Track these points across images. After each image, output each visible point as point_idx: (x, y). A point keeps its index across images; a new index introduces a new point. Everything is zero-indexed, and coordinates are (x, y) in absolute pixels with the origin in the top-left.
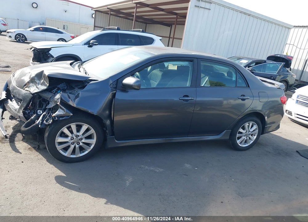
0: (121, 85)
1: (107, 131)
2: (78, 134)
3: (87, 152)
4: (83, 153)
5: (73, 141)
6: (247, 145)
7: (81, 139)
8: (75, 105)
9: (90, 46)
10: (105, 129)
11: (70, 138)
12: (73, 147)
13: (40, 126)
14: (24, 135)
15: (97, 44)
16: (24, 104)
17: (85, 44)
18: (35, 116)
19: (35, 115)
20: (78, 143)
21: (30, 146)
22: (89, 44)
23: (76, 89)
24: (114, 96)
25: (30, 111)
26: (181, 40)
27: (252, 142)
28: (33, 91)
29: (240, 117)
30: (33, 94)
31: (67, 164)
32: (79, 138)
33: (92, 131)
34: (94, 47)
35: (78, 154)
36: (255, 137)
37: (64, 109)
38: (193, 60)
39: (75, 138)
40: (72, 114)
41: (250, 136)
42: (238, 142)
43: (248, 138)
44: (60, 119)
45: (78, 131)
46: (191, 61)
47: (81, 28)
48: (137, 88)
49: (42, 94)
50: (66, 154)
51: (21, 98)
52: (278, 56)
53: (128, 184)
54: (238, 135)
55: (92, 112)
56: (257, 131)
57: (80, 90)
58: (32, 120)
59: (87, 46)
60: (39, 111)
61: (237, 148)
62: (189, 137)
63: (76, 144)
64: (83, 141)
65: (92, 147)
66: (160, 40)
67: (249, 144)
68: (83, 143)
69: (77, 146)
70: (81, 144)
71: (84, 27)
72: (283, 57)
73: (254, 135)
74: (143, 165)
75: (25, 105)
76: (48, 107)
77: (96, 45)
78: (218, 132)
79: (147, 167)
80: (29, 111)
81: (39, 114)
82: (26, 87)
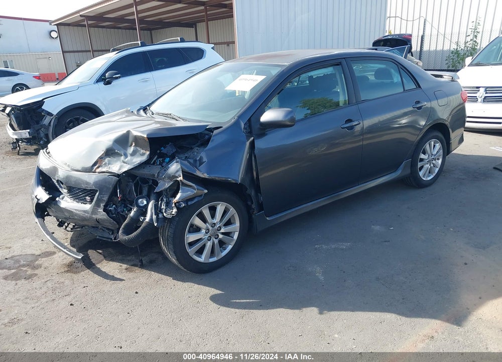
0: (259, 126)
1: (253, 206)
2: (215, 221)
3: (230, 247)
4: (225, 250)
5: (209, 235)
6: (432, 177)
7: (219, 228)
8: (206, 176)
9: (108, 83)
10: (249, 203)
11: (203, 231)
12: (212, 244)
13: (156, 225)
14: (100, 251)
15: (120, 77)
16: (103, 197)
17: (98, 81)
18: (137, 211)
19: (135, 210)
20: (216, 237)
21: (124, 266)
22: (105, 79)
23: (196, 149)
24: (252, 145)
25: (116, 206)
26: (233, 44)
27: (437, 169)
28: (120, 169)
29: (420, 136)
30: (118, 176)
31: (208, 275)
32: (216, 227)
33: (232, 211)
34: (114, 83)
35: (218, 255)
36: (440, 162)
37: (191, 186)
38: (340, 63)
39: (210, 228)
40: (206, 191)
41: (434, 162)
42: (421, 174)
43: (432, 165)
44: (189, 203)
45: (213, 216)
46: (338, 65)
47: (38, 60)
48: (289, 123)
49: (138, 172)
50: (202, 259)
51: (94, 188)
52: (389, 37)
53: (322, 278)
54: (420, 164)
55: (234, 180)
56: (441, 151)
57: (202, 149)
58: (132, 219)
59: (101, 84)
60: (140, 200)
61: (421, 185)
62: (361, 184)
63: (214, 239)
64: (223, 230)
65: (236, 236)
66: (213, 48)
67: (434, 175)
68: (223, 233)
69: (216, 241)
70: (221, 236)
71: (41, 56)
72: (397, 37)
73: (438, 159)
74: (316, 245)
75: (106, 198)
76: (157, 190)
77: (117, 78)
78: (395, 167)
79: (324, 247)
80: (114, 206)
81: (142, 205)
82: (98, 167)
